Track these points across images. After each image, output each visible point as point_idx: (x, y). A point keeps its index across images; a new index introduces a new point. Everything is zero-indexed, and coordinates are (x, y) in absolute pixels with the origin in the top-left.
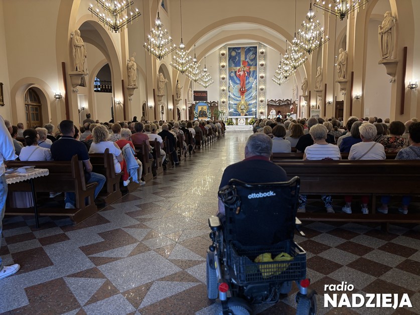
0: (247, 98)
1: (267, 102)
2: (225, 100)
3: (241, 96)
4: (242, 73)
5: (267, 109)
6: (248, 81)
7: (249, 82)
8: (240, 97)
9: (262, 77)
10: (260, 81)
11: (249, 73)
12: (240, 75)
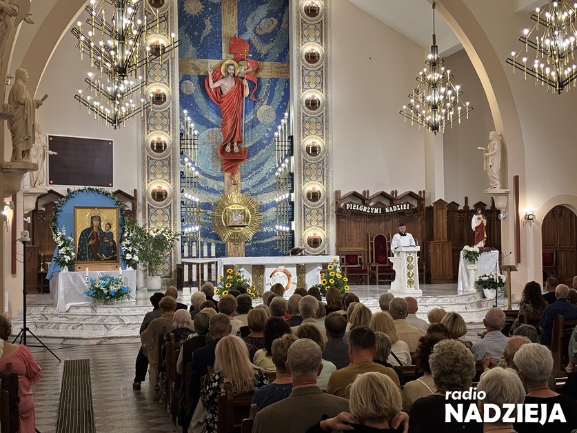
0: (250, 183)
1: (332, 200)
2: (165, 186)
3: (227, 175)
4: (228, 85)
5: (333, 228)
6: (251, 117)
7: (255, 122)
8: (222, 179)
9: (313, 104)
10: (303, 121)
11: (256, 86)
12: (219, 91)
